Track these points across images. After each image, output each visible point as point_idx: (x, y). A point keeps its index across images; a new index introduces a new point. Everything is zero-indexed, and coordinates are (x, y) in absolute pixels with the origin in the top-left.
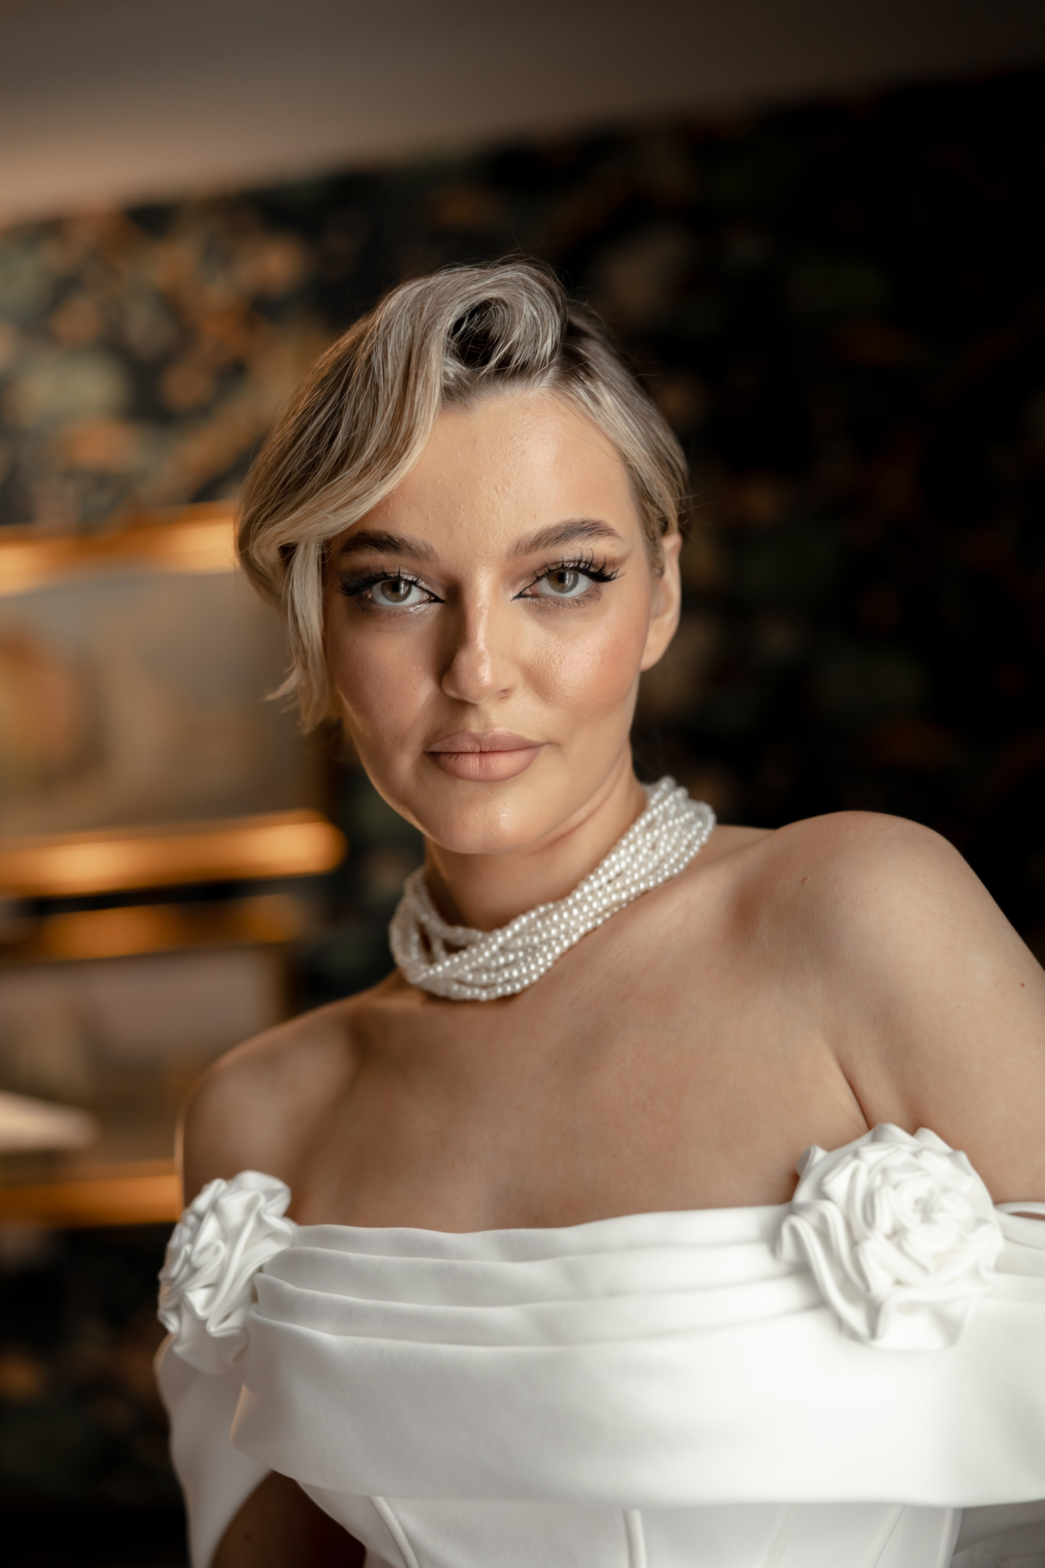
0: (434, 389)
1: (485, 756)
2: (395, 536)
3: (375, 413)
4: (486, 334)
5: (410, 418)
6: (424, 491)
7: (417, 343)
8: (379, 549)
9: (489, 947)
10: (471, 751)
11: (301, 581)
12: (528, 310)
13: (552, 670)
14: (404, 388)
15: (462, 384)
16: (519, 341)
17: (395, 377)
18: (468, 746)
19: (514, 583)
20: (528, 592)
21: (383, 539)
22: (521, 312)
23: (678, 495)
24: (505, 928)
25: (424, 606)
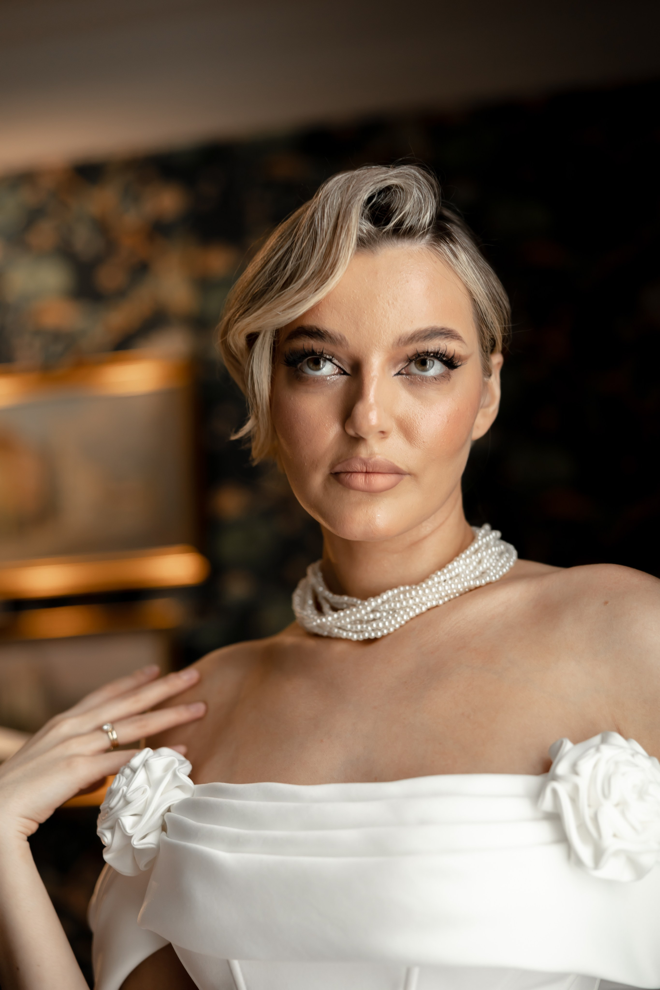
0: (352, 236)
1: (369, 475)
2: (321, 329)
3: (314, 249)
4: (388, 205)
5: (336, 253)
6: (342, 301)
7: (344, 206)
8: (310, 337)
9: (365, 608)
10: (360, 471)
11: (259, 359)
12: (416, 193)
13: (416, 423)
14: (333, 234)
15: (371, 237)
16: (409, 212)
17: (328, 228)
18: (359, 466)
19: (395, 365)
20: (403, 372)
21: (313, 330)
22: (411, 193)
23: (503, 324)
24: (377, 597)
25: (337, 377)
